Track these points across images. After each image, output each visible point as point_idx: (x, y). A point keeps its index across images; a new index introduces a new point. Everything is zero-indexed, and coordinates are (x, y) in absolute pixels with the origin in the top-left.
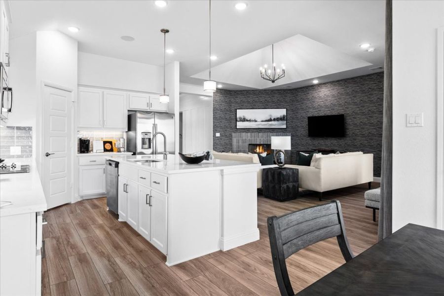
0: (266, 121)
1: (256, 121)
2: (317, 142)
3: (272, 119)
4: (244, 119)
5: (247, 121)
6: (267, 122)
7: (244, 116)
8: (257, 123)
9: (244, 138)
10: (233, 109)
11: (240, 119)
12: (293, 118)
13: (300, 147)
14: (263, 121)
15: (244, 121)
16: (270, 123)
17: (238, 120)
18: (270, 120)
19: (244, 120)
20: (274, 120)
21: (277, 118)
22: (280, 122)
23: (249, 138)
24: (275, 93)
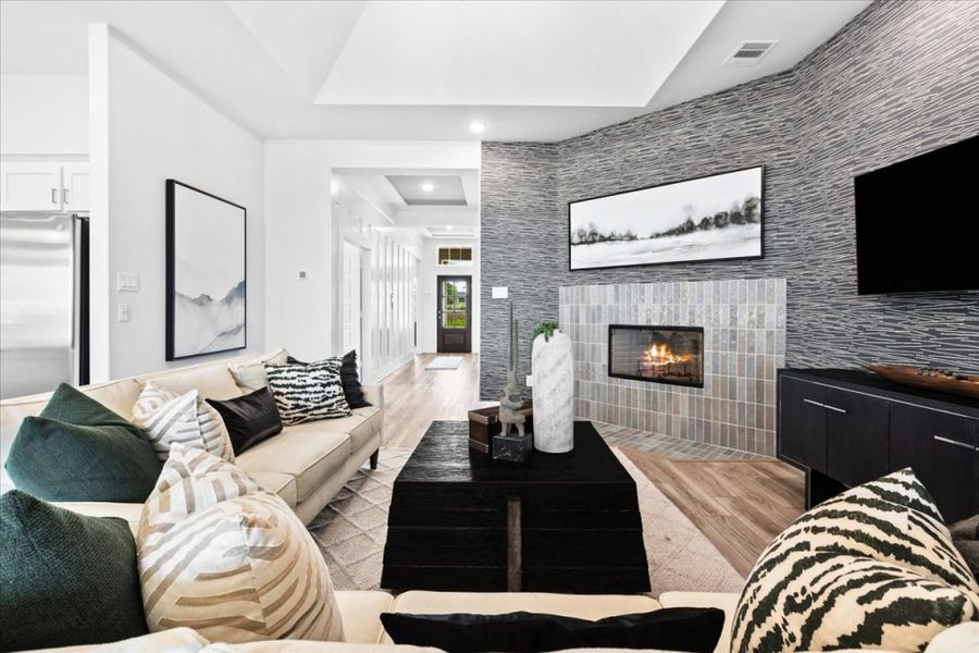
0: (670, 233)
1: (632, 238)
2: (919, 326)
3: (697, 222)
4: (594, 234)
5: (603, 239)
6: (673, 239)
7: (591, 225)
8: (634, 243)
9: (594, 303)
10: (561, 204)
11: (581, 237)
12: (798, 207)
13: (826, 346)
14: (658, 236)
15: (594, 242)
16: (687, 238)
17: (575, 239)
18: (689, 227)
19: (593, 238)
20: (705, 224)
21: (718, 217)
22: (733, 231)
23: (611, 302)
24: (711, 111)
